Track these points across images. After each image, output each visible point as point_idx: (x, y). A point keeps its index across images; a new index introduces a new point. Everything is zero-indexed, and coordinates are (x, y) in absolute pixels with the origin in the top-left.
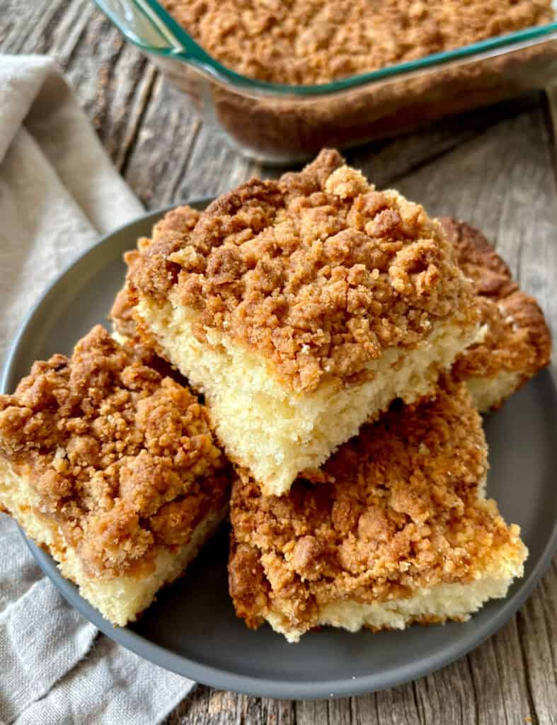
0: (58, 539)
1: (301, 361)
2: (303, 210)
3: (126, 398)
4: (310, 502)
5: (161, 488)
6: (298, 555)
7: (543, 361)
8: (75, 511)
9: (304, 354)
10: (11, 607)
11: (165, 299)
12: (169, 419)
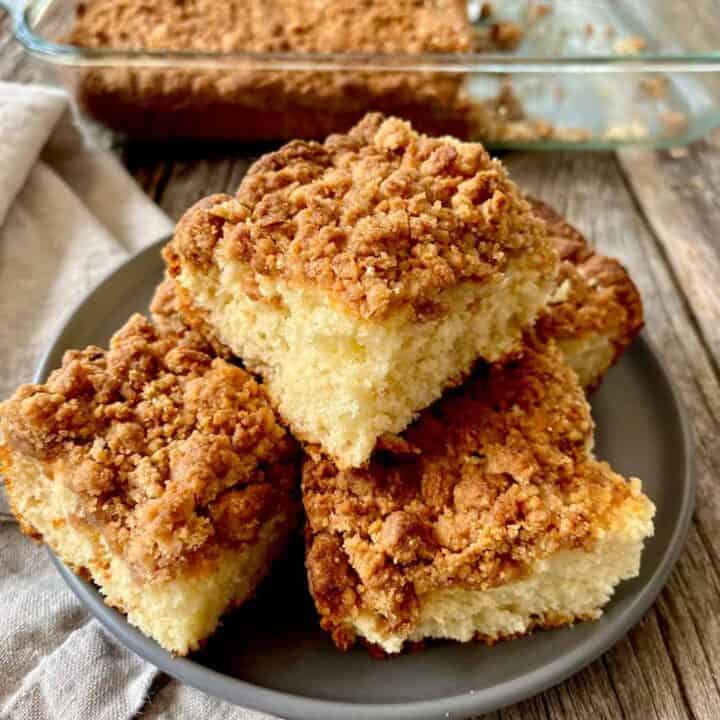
0: (100, 550)
1: (367, 283)
2: (352, 164)
3: (173, 381)
4: (394, 477)
5: (219, 469)
6: (387, 534)
7: (636, 322)
8: (119, 508)
9: (370, 277)
10: (44, 661)
11: (210, 262)
12: (222, 395)
